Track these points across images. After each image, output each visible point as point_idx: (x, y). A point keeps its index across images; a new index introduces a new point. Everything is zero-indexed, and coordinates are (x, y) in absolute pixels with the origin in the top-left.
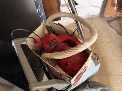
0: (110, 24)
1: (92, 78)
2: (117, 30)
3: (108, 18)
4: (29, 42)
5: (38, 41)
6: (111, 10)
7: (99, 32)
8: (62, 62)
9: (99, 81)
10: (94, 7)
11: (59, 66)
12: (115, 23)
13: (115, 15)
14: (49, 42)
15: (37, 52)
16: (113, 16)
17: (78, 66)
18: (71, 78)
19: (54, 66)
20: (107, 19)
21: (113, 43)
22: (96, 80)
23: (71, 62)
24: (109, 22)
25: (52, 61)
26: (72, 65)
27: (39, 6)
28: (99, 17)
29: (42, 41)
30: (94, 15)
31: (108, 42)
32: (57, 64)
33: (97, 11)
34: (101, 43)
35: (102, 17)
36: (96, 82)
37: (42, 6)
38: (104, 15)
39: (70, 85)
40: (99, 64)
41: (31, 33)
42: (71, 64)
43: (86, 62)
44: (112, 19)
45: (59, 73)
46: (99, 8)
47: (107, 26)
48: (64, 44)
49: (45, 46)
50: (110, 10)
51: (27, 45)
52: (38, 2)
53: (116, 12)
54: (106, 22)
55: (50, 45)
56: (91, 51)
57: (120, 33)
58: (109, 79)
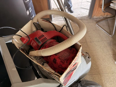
0: (99, 24)
1: (85, 77)
2: (106, 30)
3: (97, 18)
4: (16, 40)
5: (25, 38)
6: (99, 11)
7: (89, 31)
8: (50, 59)
9: (91, 80)
10: (83, 9)
11: (47, 65)
12: (103, 23)
13: (103, 15)
14: (36, 39)
15: (25, 51)
16: (101, 17)
17: (67, 62)
18: (60, 75)
19: (43, 65)
20: (95, 20)
21: (103, 42)
22: (88, 78)
23: (60, 59)
24: (98, 22)
25: (41, 60)
26: (61, 62)
27: (30, 8)
28: (88, 18)
29: (29, 38)
30: (84, 16)
31: (98, 41)
32: (45, 62)
33: (86, 13)
34: (91, 42)
35: (91, 18)
36: (88, 81)
37: (33, 8)
38: (93, 16)
39: (61, 84)
40: (90, 61)
41: (18, 31)
42: (60, 60)
43: (76, 58)
44: (100, 19)
45: (47, 71)
46: (87, 10)
47: (96, 26)
48: (52, 40)
49: (33, 44)
50: (97, 11)
51: (13, 43)
52: (28, 4)
53: (104, 12)
54: (95, 22)
55: (37, 42)
56: (81, 46)
57: (109, 32)
58: (101, 77)
